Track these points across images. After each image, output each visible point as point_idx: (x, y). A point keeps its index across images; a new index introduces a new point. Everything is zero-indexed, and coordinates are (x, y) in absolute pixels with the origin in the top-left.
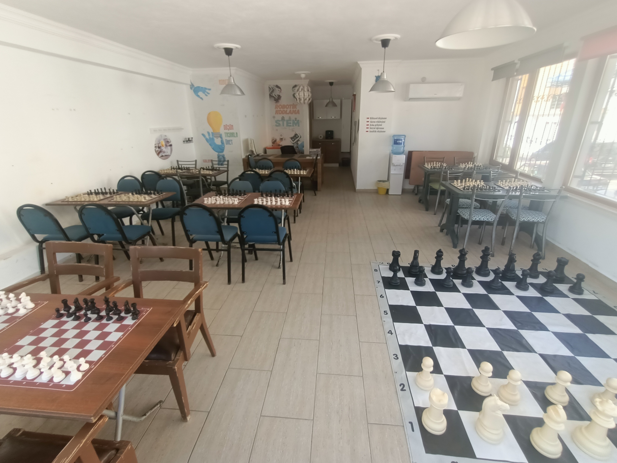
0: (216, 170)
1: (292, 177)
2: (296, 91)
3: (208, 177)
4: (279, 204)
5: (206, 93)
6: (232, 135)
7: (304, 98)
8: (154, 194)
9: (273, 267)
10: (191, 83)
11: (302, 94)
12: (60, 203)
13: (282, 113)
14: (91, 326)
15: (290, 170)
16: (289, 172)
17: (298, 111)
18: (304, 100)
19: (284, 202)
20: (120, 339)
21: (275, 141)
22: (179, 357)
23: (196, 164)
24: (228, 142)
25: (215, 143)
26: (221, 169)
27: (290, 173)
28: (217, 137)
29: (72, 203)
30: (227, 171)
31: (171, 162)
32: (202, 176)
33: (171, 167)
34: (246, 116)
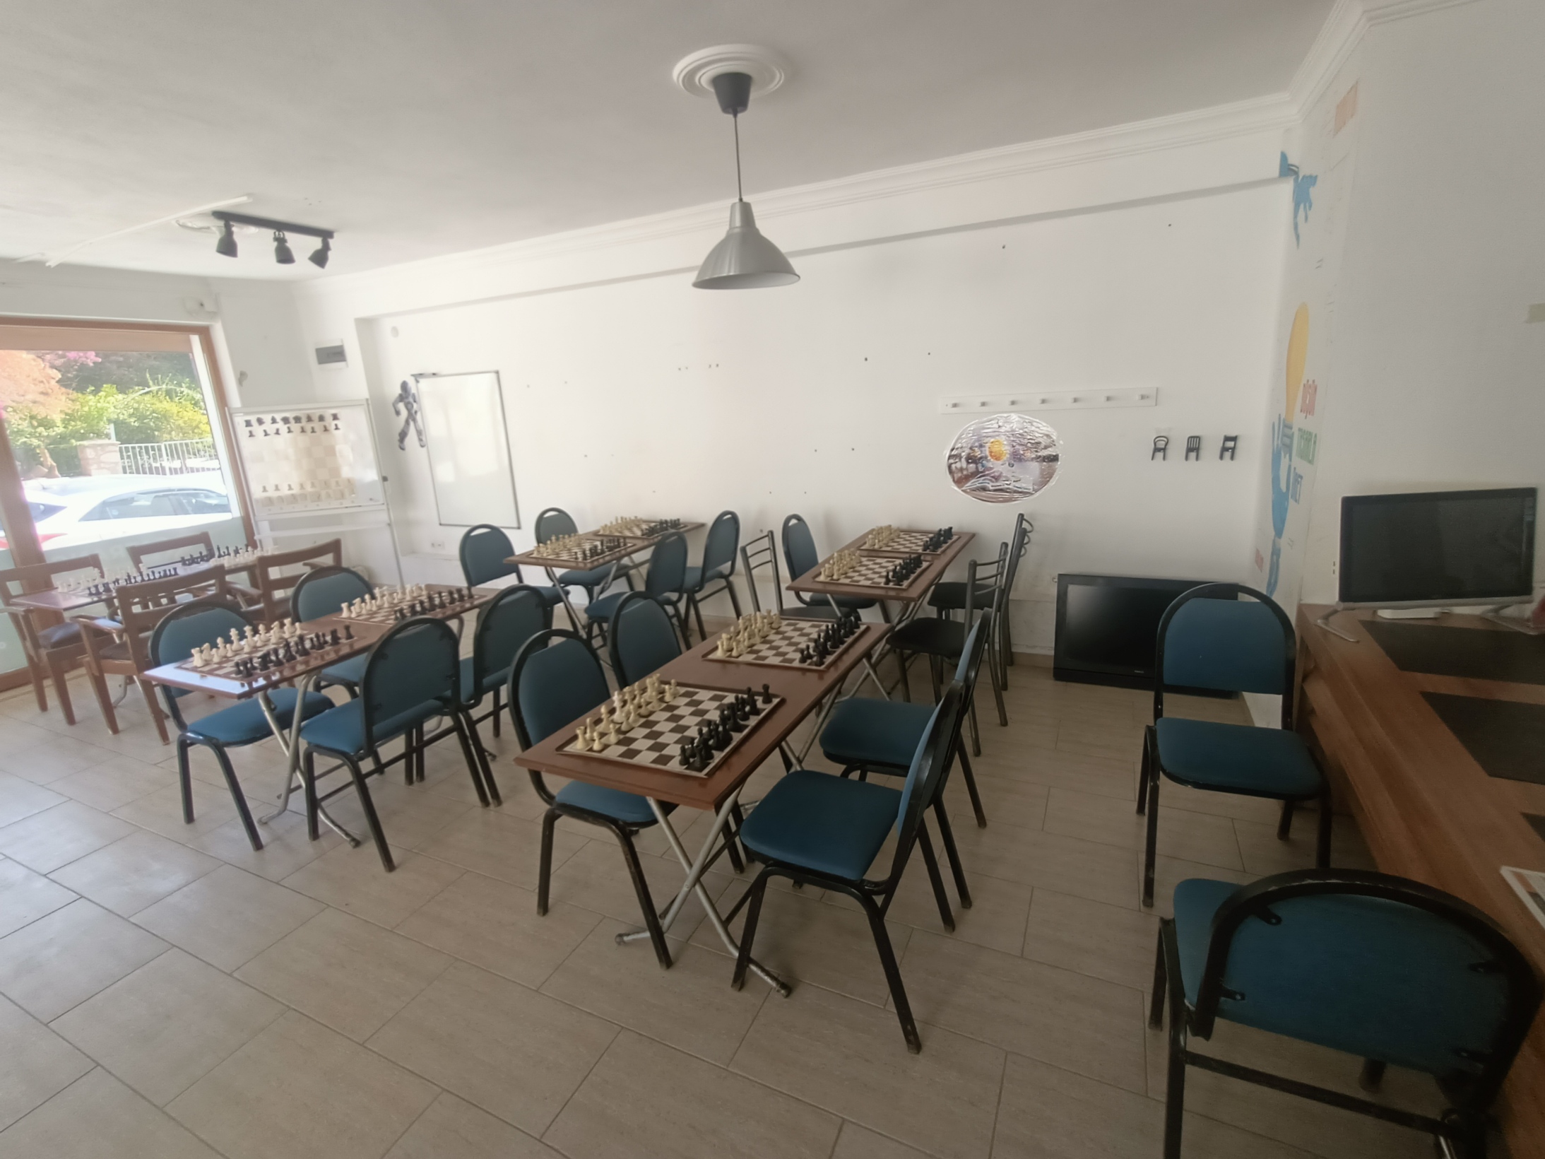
6: (1307, 446)
24: (1296, 486)
25: (1279, 480)
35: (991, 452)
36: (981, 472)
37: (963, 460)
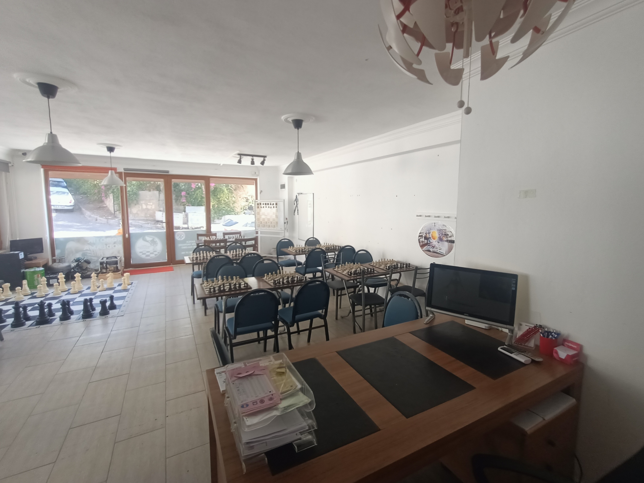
35: (432, 236)
36: (429, 244)
37: (423, 238)
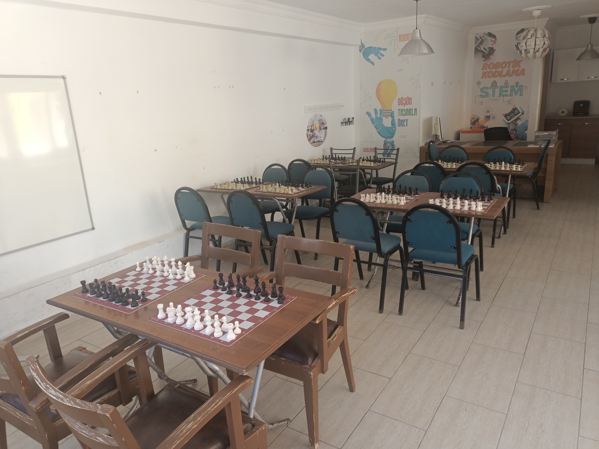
0: (380, 162)
1: (496, 175)
2: (521, 38)
3: (367, 171)
4: (466, 208)
5: (379, 55)
6: (409, 112)
7: (534, 49)
8: (302, 187)
9: (448, 303)
10: (361, 43)
11: (531, 42)
12: (209, 189)
13: (494, 75)
14: (241, 301)
15: (495, 163)
16: (491, 166)
17: (523, 70)
18: (535, 53)
19: (475, 206)
20: (266, 317)
21: (477, 120)
22: (316, 364)
23: (354, 154)
24: (401, 123)
25: (383, 125)
26: (386, 160)
27: (493, 168)
28: (387, 116)
29: (219, 190)
30: (395, 164)
31: (324, 151)
32: (360, 169)
33: (323, 156)
34: (432, 84)
35: (315, 127)
36: (314, 135)
37: (310, 131)
